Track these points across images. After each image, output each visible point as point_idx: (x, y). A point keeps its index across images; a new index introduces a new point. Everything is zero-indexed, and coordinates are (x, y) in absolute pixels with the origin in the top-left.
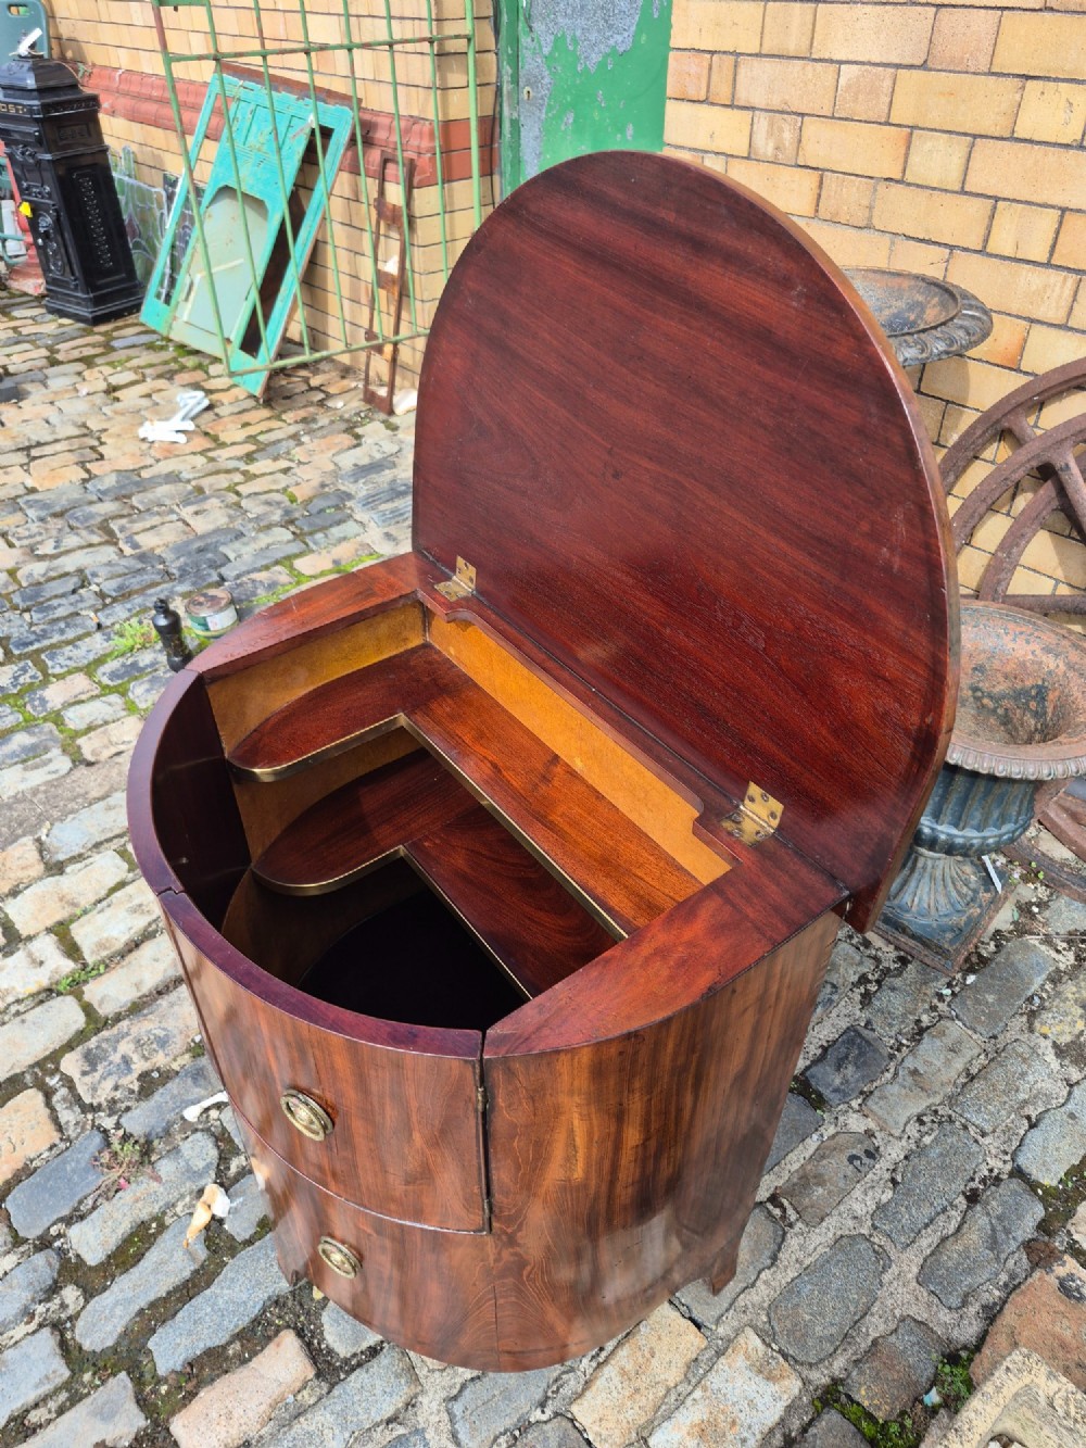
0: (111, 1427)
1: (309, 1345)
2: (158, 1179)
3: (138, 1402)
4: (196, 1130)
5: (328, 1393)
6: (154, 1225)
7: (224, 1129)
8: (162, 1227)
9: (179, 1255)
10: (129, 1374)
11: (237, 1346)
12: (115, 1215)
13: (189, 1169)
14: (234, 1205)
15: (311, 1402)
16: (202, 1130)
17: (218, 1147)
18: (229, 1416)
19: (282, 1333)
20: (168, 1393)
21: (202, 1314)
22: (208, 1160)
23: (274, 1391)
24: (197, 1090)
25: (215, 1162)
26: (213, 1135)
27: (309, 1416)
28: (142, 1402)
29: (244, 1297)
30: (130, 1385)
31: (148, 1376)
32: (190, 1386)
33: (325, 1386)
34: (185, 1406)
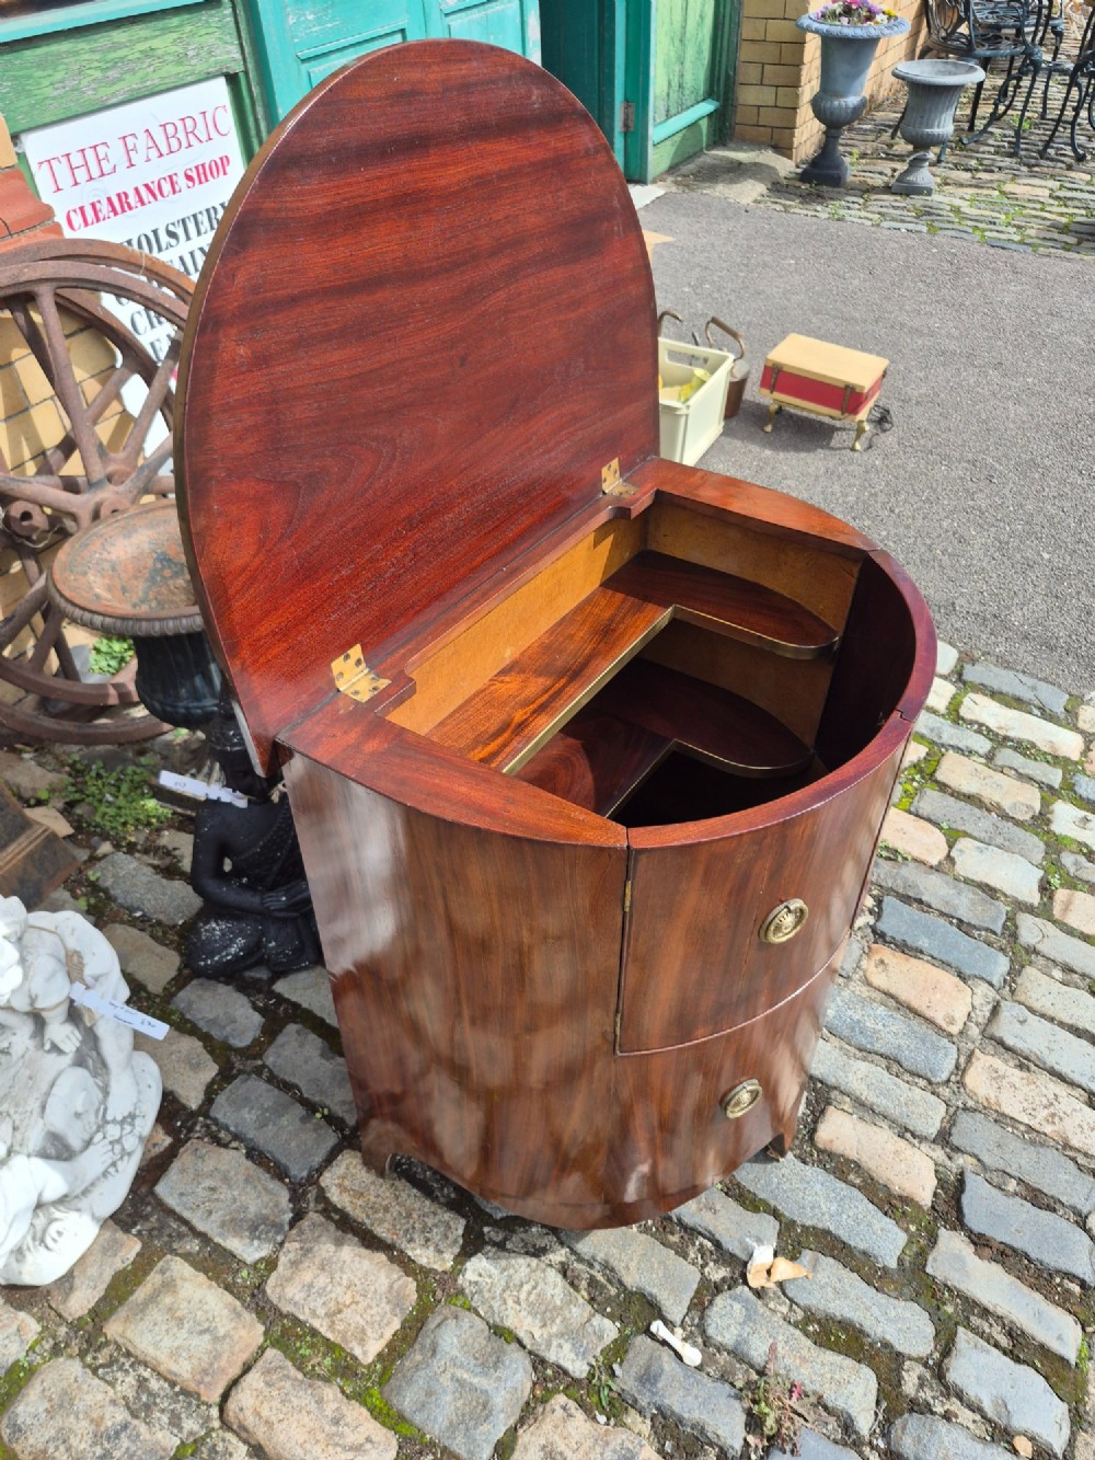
0: (964, 1253)
1: (815, 1122)
2: (773, 1349)
3: (935, 1243)
4: (707, 1342)
5: (835, 1088)
6: (811, 1328)
7: (689, 1309)
8: (810, 1316)
9: (822, 1277)
10: (925, 1266)
11: (852, 1177)
12: (829, 1376)
13: (748, 1318)
14: (755, 1244)
15: (848, 1099)
16: (703, 1332)
17: (711, 1302)
18: (896, 1152)
19: (821, 1146)
20: (913, 1223)
21: (850, 1221)
22: (729, 1301)
23: (861, 1126)
24: (666, 1367)
25: (726, 1294)
26: (702, 1318)
27: (858, 1093)
28: (933, 1240)
29: (818, 1187)
30: (930, 1258)
31: (915, 1248)
32: (899, 1204)
33: (834, 1094)
34: (912, 1200)
